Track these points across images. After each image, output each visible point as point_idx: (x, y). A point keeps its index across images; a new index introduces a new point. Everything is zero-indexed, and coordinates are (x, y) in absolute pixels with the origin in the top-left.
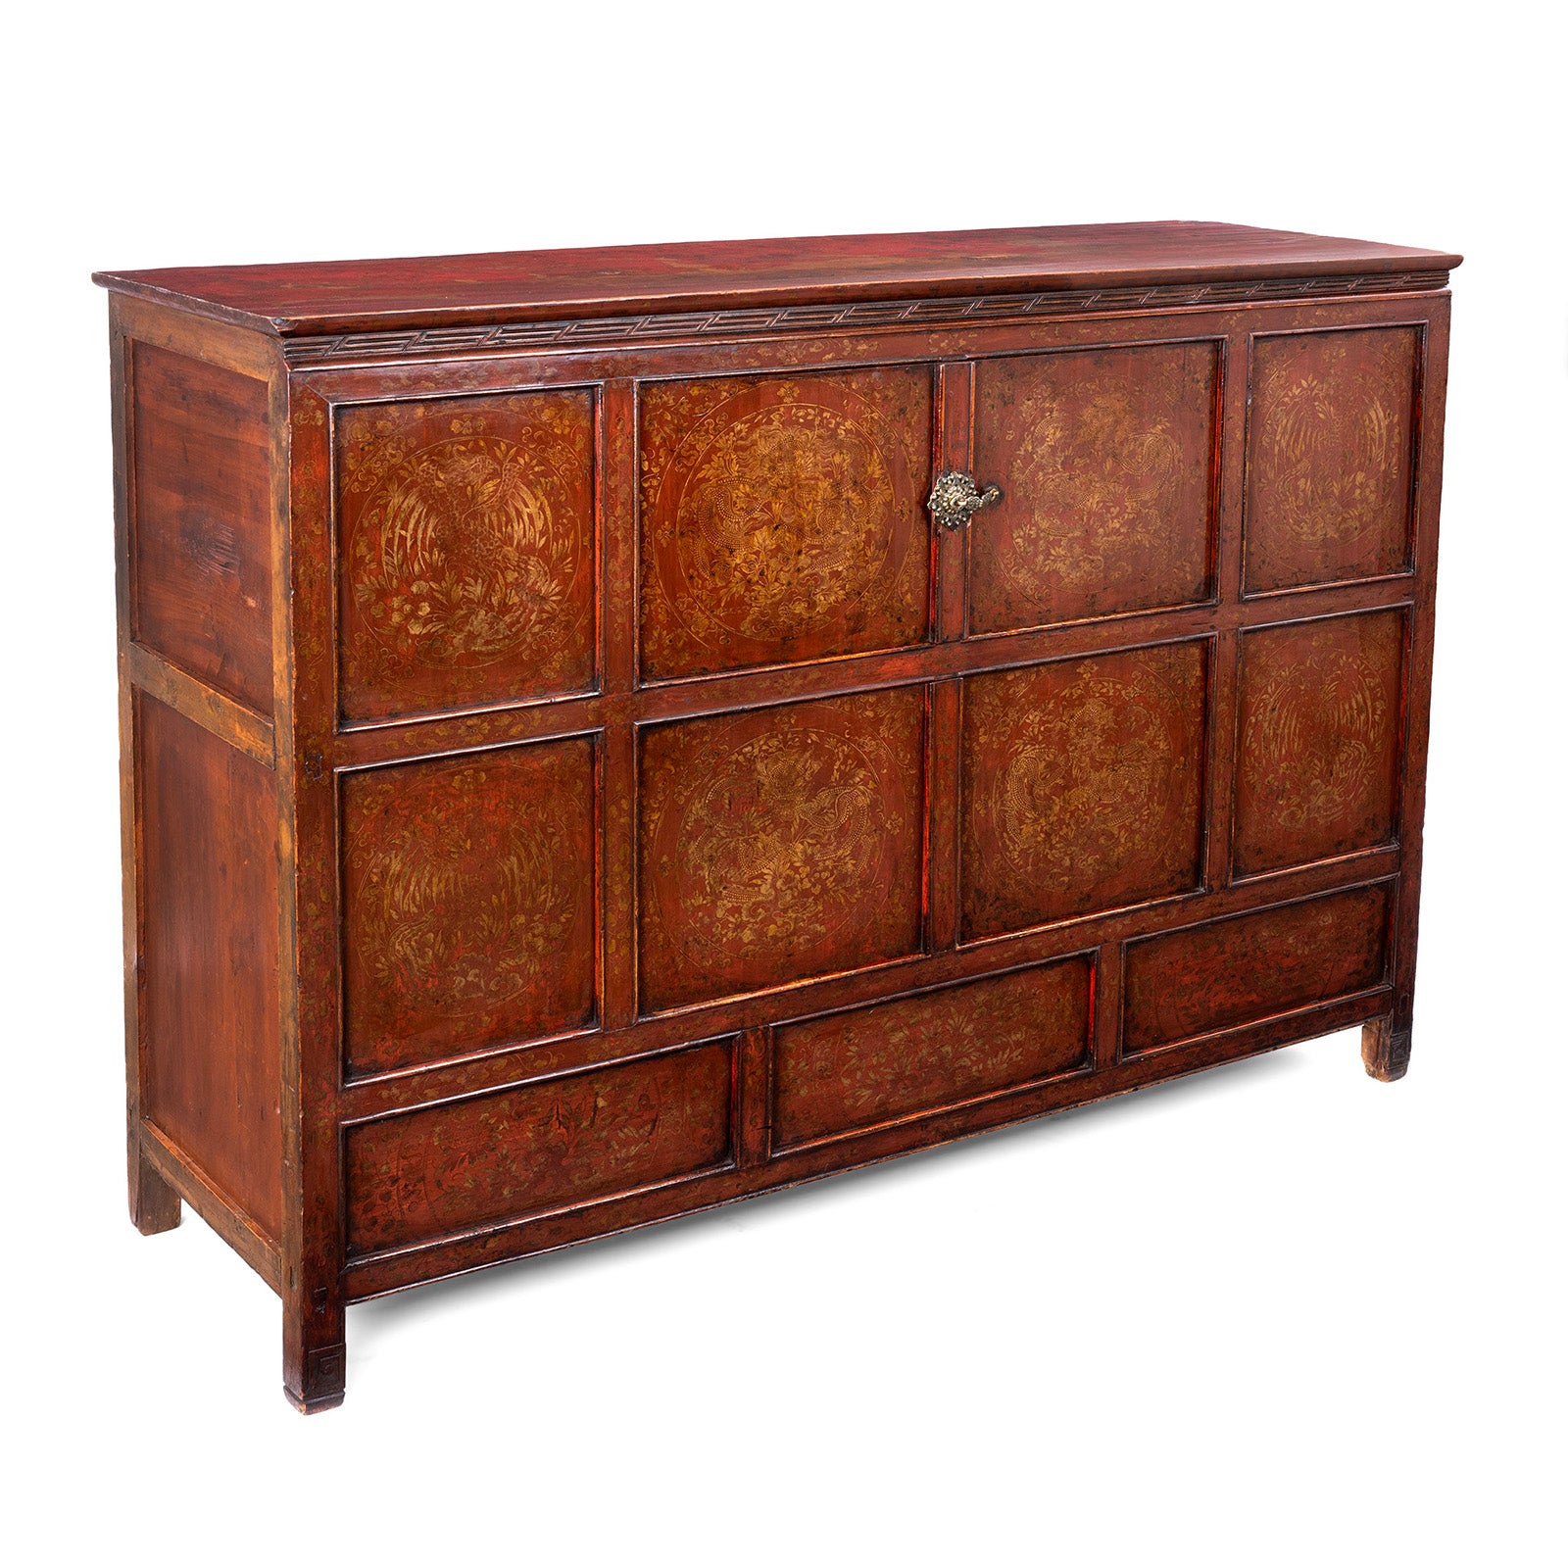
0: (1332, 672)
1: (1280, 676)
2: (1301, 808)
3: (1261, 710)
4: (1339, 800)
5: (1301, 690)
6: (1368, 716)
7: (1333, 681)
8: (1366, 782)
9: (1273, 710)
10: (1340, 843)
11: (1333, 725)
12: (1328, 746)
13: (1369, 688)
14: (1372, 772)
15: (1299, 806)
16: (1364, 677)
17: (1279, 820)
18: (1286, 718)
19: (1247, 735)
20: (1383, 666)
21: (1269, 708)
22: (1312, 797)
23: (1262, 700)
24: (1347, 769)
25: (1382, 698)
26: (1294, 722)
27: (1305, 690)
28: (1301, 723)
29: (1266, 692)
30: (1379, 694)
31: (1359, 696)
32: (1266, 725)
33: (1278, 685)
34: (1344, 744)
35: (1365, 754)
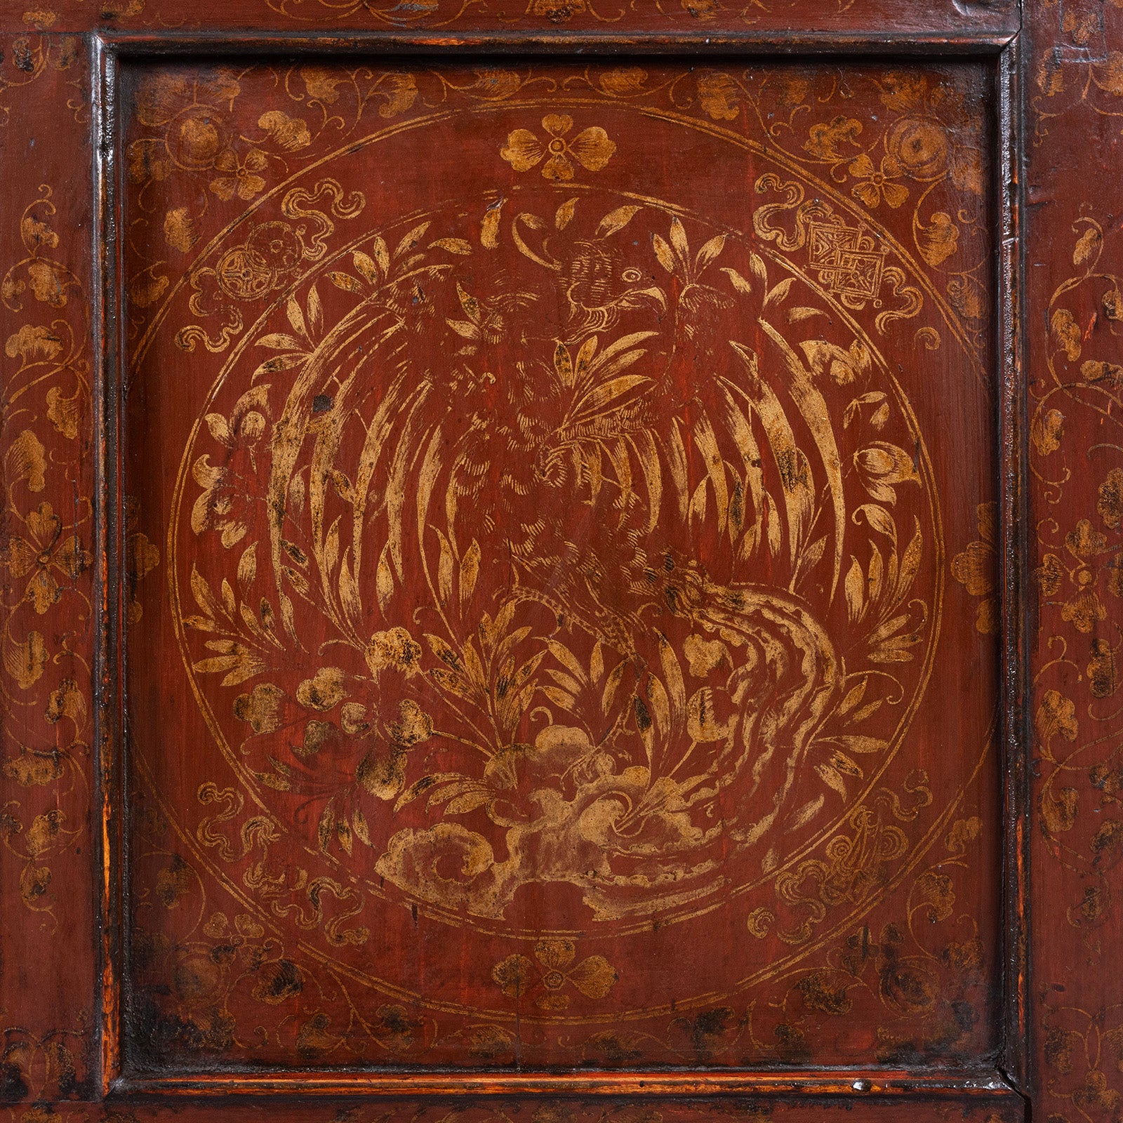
0: (618, 287)
1: (347, 265)
2: (496, 838)
3: (260, 395)
4: (692, 835)
5: (459, 341)
6: (823, 500)
7: (626, 323)
8: (836, 783)
9: (319, 401)
10: (710, 1020)
11: (640, 515)
12: (619, 599)
13: (824, 383)
14: (865, 744)
15: (477, 820)
16: (796, 333)
17: (381, 867)
18: (389, 446)
19: (194, 489)
20: (889, 298)
21: (299, 389)
22: (543, 796)
23: (257, 354)
24: (723, 709)
25: (896, 432)
26: (429, 470)
27: (481, 343)
28: (466, 478)
29: (279, 323)
30: (879, 418)
31: (771, 411)
32: (285, 457)
33: (336, 304)
34: (706, 600)
35: (821, 661)
